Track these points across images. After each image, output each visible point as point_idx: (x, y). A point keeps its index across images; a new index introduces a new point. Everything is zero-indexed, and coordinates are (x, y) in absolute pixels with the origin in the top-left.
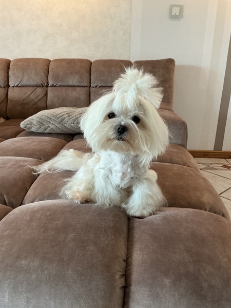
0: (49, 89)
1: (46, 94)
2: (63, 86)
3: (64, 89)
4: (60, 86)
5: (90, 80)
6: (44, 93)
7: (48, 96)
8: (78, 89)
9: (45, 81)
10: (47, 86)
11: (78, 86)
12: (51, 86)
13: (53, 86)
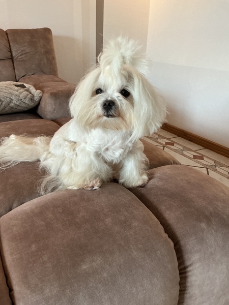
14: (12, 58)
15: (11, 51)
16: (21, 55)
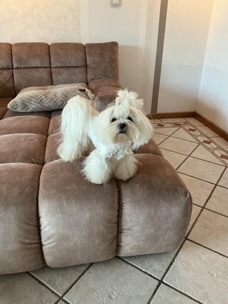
0: (15, 71)
1: (13, 76)
2: (27, 68)
3: (28, 70)
4: (24, 68)
5: (50, 62)
6: (11, 75)
7: (15, 77)
8: (41, 70)
9: (10, 64)
10: (12, 68)
11: (40, 67)
12: (15, 68)
13: (17, 68)
14: (86, 66)
15: (86, 61)
16: (93, 64)
